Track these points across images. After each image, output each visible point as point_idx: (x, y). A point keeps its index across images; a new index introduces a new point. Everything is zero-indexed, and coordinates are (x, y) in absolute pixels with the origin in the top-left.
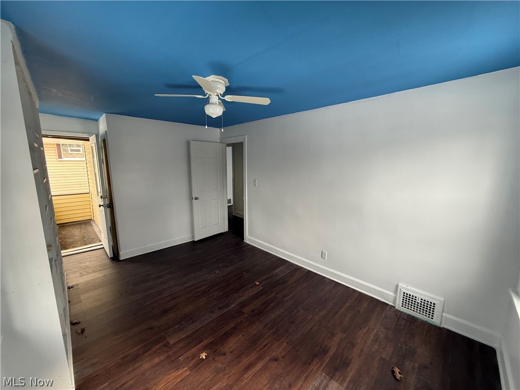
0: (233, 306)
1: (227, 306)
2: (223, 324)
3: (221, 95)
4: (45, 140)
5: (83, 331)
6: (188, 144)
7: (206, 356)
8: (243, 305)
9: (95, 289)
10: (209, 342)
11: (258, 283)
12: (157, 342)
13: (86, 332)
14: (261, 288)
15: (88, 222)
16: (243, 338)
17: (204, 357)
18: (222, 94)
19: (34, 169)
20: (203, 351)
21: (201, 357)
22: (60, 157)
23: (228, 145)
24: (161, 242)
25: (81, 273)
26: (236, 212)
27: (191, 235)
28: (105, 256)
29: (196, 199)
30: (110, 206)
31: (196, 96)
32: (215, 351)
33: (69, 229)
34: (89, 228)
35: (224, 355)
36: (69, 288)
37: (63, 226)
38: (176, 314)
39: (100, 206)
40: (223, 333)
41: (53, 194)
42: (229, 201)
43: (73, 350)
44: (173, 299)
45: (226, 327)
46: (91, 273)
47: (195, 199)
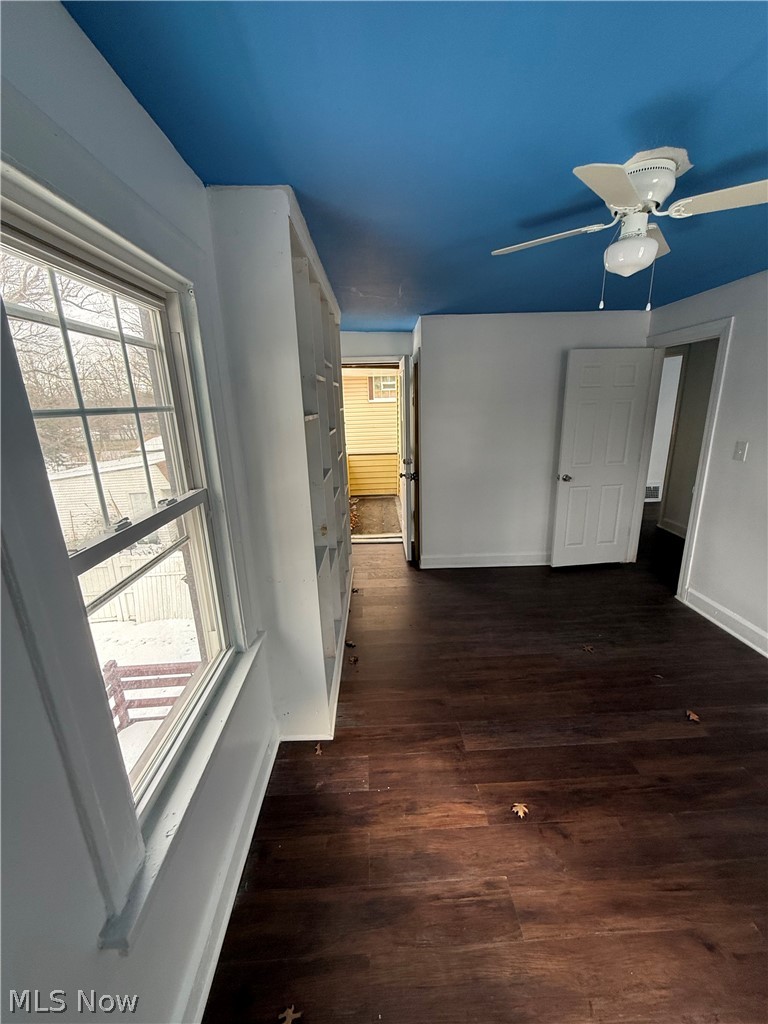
0: (611, 740)
1: (596, 733)
2: (578, 768)
3: (658, 205)
4: (345, 372)
5: (356, 661)
6: (564, 357)
7: (525, 813)
8: (640, 751)
9: (382, 604)
10: (537, 788)
11: (694, 717)
12: (447, 732)
13: (359, 664)
14: (704, 734)
15: (391, 498)
16: (621, 829)
17: (521, 814)
18: (661, 202)
19: (305, 415)
20: (522, 800)
21: (514, 809)
22: (371, 398)
23: (671, 351)
24: (487, 555)
25: (370, 574)
26: (666, 520)
27: (545, 553)
28: (402, 557)
29: (567, 479)
30: (415, 477)
31: (584, 229)
32: (547, 816)
33: (368, 504)
34: (391, 507)
35: (565, 837)
36: (353, 591)
37: (363, 499)
38: (485, 699)
39: (401, 476)
40: (572, 788)
41: (348, 452)
42: (651, 492)
43: (341, 683)
44: (489, 668)
45: (583, 779)
46: (380, 578)
47: (565, 480)
